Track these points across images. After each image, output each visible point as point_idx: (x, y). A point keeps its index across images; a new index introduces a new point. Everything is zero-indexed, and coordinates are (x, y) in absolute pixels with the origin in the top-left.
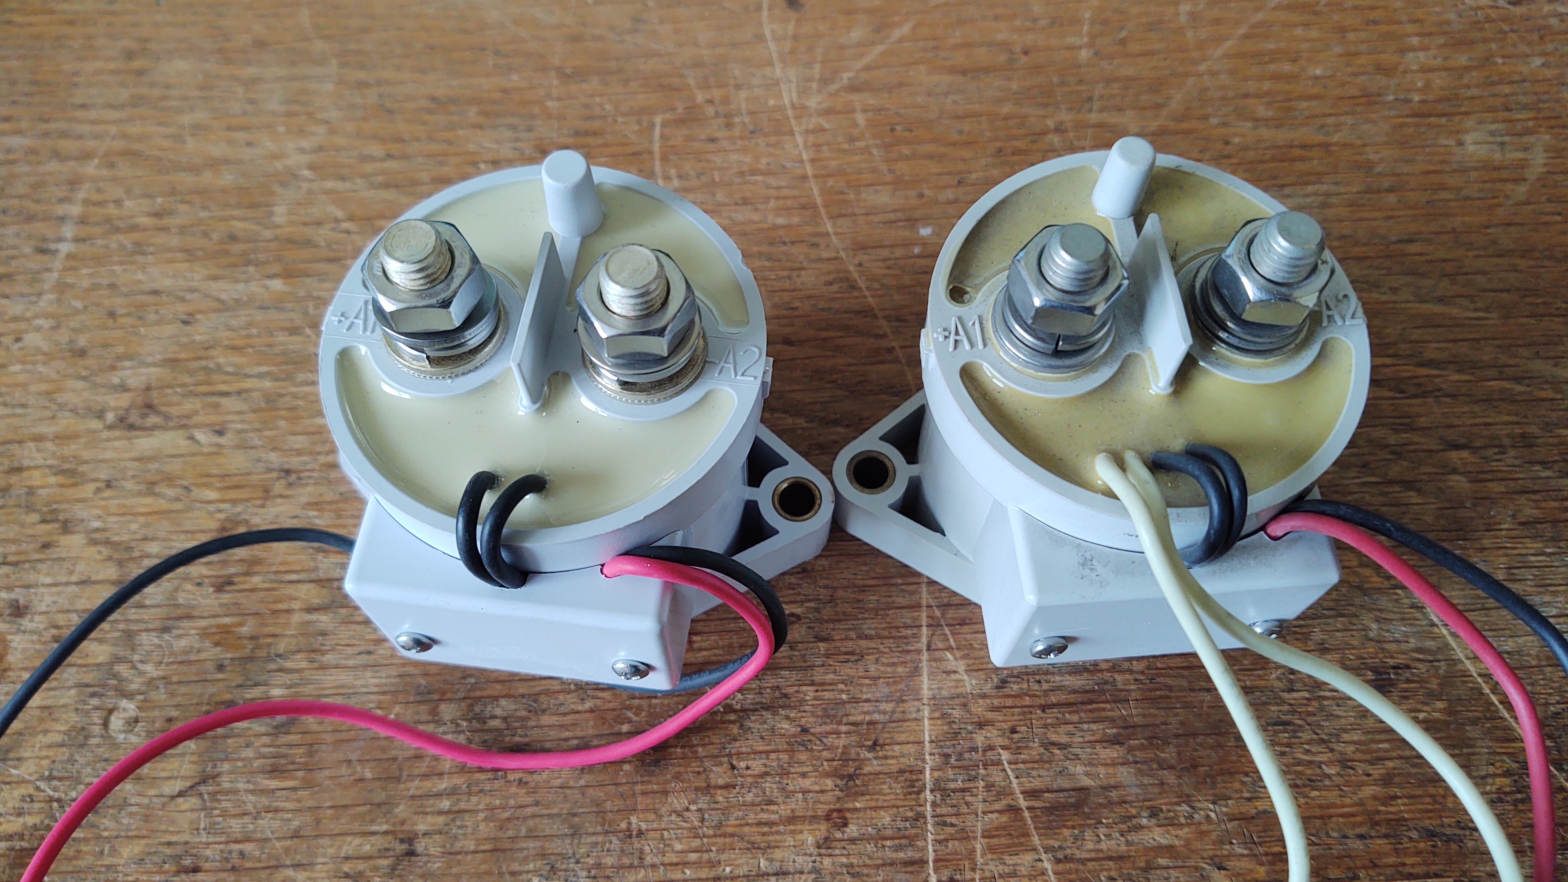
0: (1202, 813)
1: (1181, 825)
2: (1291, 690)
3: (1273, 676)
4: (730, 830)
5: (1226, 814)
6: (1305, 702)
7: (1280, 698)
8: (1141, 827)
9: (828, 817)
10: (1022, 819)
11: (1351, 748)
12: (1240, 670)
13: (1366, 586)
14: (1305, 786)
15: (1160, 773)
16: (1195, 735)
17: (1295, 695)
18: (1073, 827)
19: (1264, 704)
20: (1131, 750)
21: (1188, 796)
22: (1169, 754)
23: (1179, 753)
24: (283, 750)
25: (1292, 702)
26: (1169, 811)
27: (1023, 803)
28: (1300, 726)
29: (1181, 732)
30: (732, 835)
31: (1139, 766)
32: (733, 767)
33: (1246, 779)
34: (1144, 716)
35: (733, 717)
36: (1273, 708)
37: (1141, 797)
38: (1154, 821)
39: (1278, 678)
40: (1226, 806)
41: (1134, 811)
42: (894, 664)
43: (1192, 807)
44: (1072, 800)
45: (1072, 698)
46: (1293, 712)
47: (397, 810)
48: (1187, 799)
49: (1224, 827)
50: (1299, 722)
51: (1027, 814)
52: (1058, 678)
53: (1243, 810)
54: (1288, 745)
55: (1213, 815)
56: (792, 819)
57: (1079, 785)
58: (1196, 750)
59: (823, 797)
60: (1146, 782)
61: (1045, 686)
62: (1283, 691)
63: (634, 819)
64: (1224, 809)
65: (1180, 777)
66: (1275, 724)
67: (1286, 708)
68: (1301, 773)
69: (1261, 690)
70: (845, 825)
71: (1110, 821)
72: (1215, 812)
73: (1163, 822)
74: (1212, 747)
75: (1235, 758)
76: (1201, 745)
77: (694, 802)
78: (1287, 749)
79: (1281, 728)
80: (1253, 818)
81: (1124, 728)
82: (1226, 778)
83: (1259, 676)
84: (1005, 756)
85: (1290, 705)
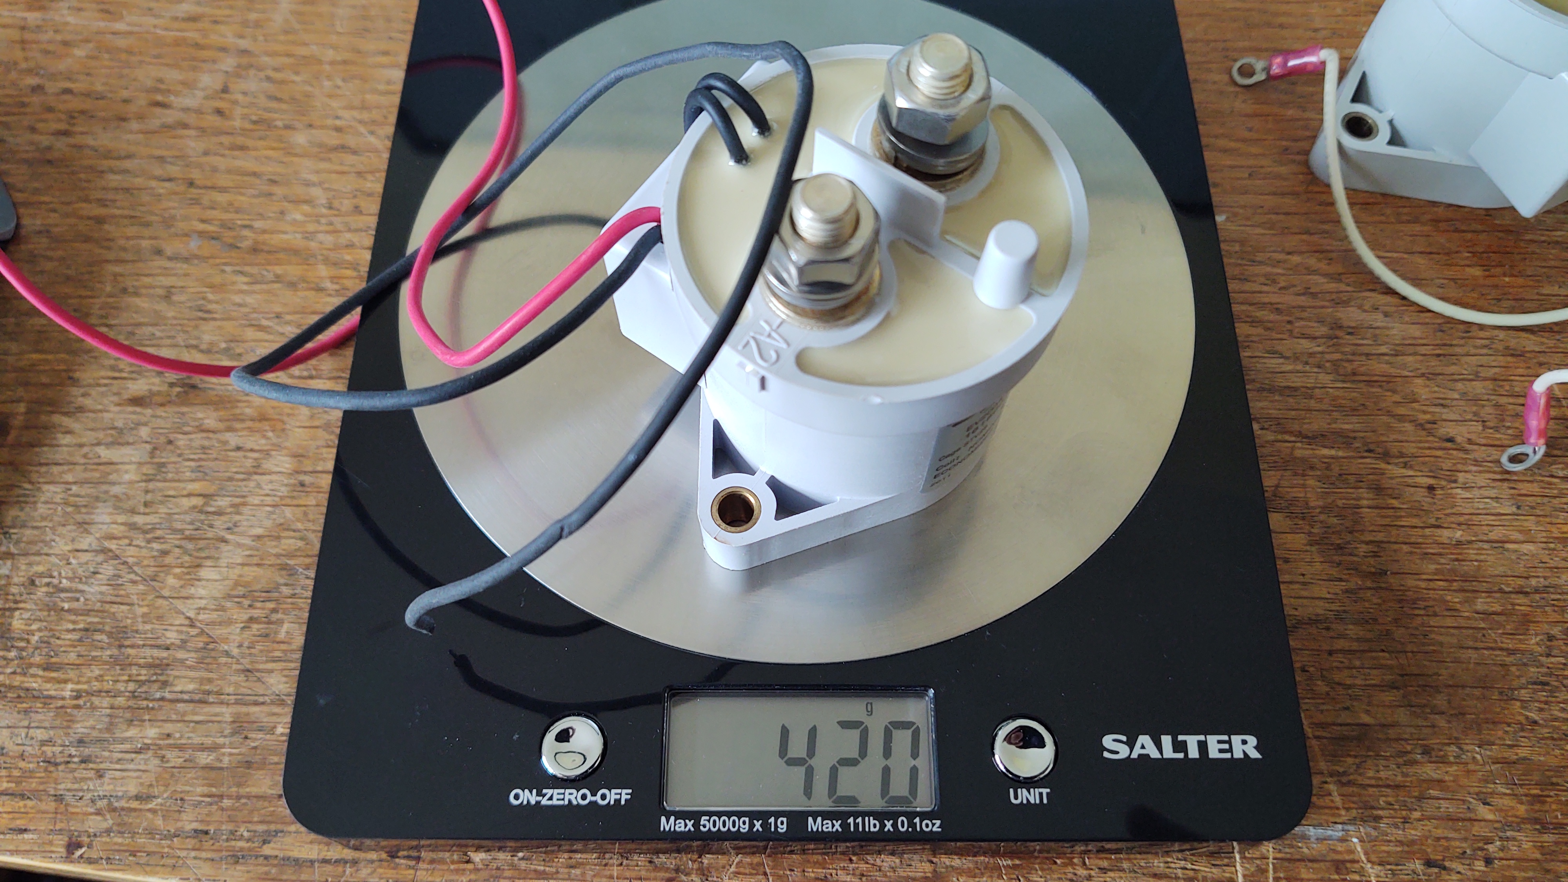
0: (1469, 754)
1: (1450, 764)
2: (1548, 655)
3: (1533, 641)
5: (1490, 757)
6: (1561, 666)
7: (1539, 661)
8: (1415, 762)
10: (1311, 746)
12: (1504, 634)
14: (1561, 739)
15: (1432, 716)
16: (1463, 687)
17: (1553, 660)
18: (1355, 757)
19: (1525, 665)
20: (1406, 695)
21: (1457, 739)
22: (1440, 701)
23: (1449, 702)
25: (1550, 666)
26: (1441, 750)
27: (1310, 733)
28: (1558, 687)
29: (1451, 683)
31: (1413, 709)
33: (1508, 729)
34: (1420, 666)
36: (1532, 670)
37: (1416, 736)
38: (1426, 758)
39: (1537, 644)
40: (1491, 750)
41: (1409, 748)
43: (1461, 749)
44: (1354, 733)
45: (1355, 646)
46: (1551, 675)
48: (1456, 741)
49: (1488, 768)
50: (1556, 684)
51: (1314, 742)
52: (1341, 627)
53: (1506, 755)
54: (1546, 703)
55: (1478, 757)
57: (1361, 722)
58: (1464, 700)
60: (1420, 724)
61: (1330, 633)
62: (1541, 655)
64: (1488, 753)
65: (1449, 722)
66: (1535, 683)
67: (1544, 670)
68: (1558, 728)
69: (1523, 652)
71: (1388, 754)
72: (1481, 755)
73: (1434, 759)
74: (1478, 699)
75: (1498, 710)
76: (1467, 695)
78: (1546, 706)
79: (1540, 687)
80: (1514, 763)
81: (1402, 675)
82: (1491, 726)
83: (1520, 640)
85: (1548, 668)
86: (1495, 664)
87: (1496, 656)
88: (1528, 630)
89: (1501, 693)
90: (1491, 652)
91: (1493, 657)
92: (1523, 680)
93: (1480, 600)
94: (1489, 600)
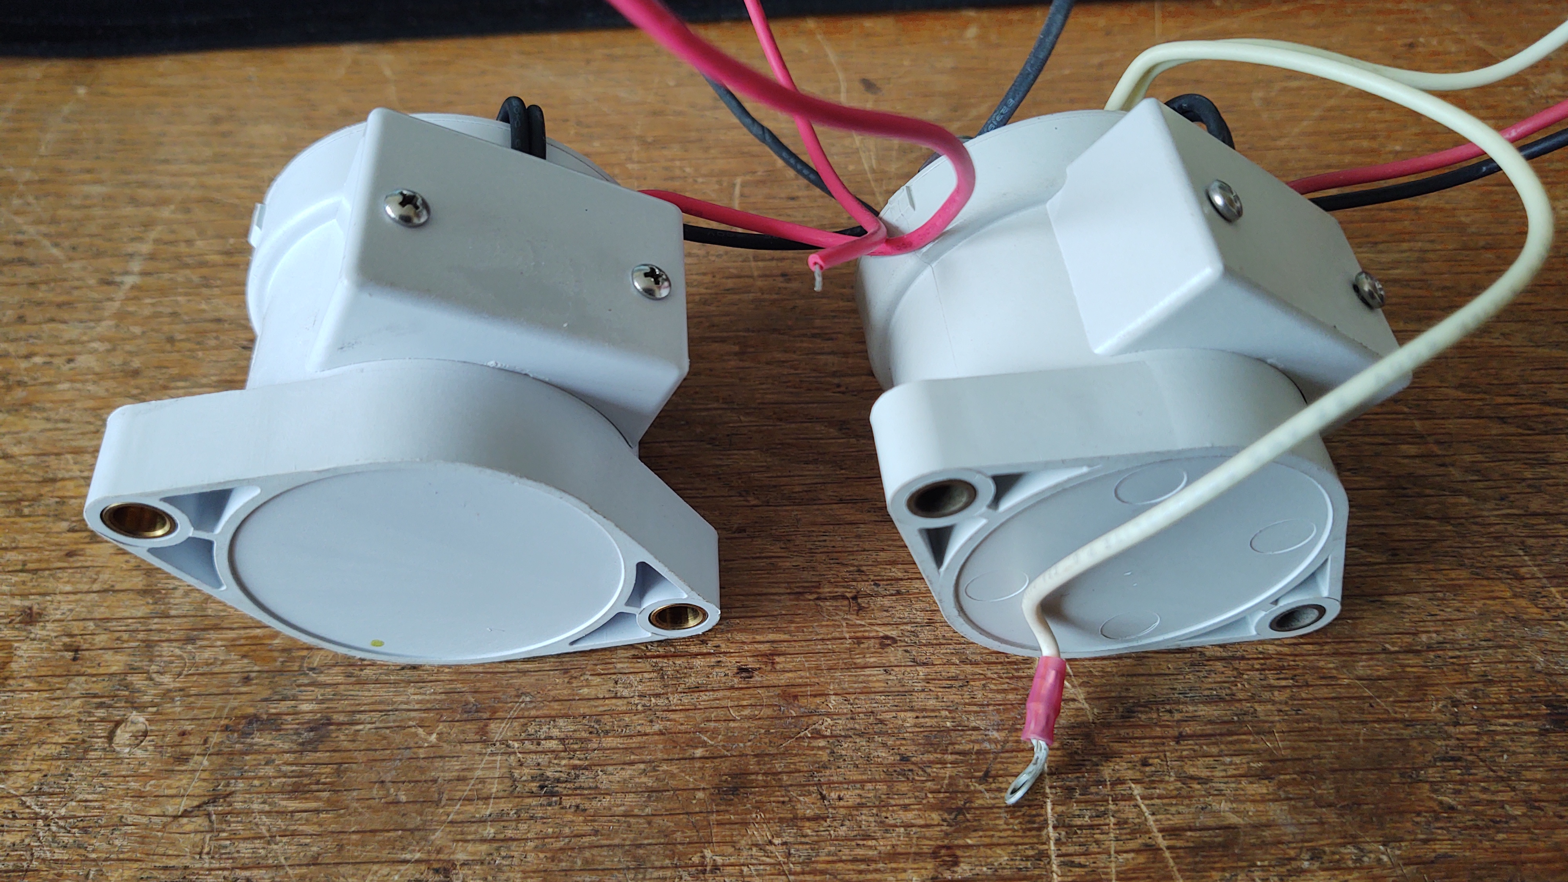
0: (1372, 856)
1: (1350, 870)
2: (1456, 724)
3: (1434, 708)
4: (820, 866)
5: (1399, 857)
6: (1474, 736)
7: (1446, 732)
8: (1302, 871)
9: (935, 854)
10: (1163, 860)
11: (1535, 787)
12: (1395, 702)
13: (1525, 617)
14: (1488, 828)
15: (1318, 810)
16: (1353, 770)
17: (1462, 729)
18: (1223, 870)
19: (1428, 737)
20: (1281, 785)
21: (1354, 837)
22: (1326, 790)
23: (1338, 790)
24: (308, 769)
25: (1459, 736)
26: (1334, 853)
27: (1162, 843)
28: (1473, 762)
29: (1336, 766)
30: (823, 872)
31: (1293, 802)
32: (823, 798)
33: (1418, 819)
34: (1294, 749)
35: (822, 743)
36: (1439, 743)
37: (1299, 837)
38: (1317, 864)
39: (1439, 711)
40: (1399, 848)
41: (1292, 853)
42: (1004, 691)
43: (1361, 850)
44: (1220, 839)
45: (1209, 729)
46: (1463, 747)
47: (433, 837)
48: (1354, 840)
49: (1399, 872)
50: (1470, 758)
51: (1167, 854)
52: (1191, 708)
53: (1420, 852)
54: (1462, 782)
55: (1385, 858)
56: (893, 856)
57: (1226, 823)
58: (1357, 787)
59: (928, 833)
60: (1303, 821)
61: (1177, 716)
62: (1447, 724)
63: (708, 853)
64: (1398, 852)
65: (1341, 815)
66: (1443, 760)
67: (1453, 742)
68: (1482, 813)
69: (1424, 723)
70: (956, 863)
71: (1266, 863)
72: (1388, 856)
73: (1327, 865)
74: (1374, 784)
75: (1402, 796)
76: (1361, 780)
77: (778, 835)
78: (1463, 787)
79: (1451, 763)
80: (1432, 862)
81: (1271, 761)
82: (1396, 818)
83: (1418, 708)
84: (1137, 790)
85: (1458, 739)
86: (1390, 740)
87: (1390, 729)
88: (1425, 695)
89: (1402, 775)
90: (1383, 725)
91: (1386, 731)
92: (1429, 757)
93: (1361, 664)
94: (1371, 663)
